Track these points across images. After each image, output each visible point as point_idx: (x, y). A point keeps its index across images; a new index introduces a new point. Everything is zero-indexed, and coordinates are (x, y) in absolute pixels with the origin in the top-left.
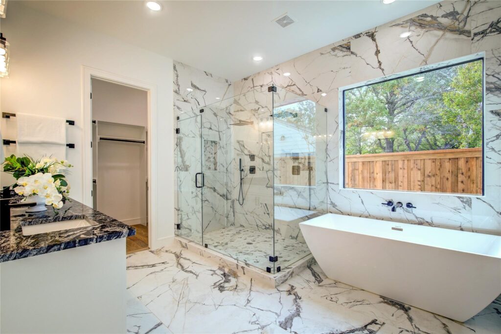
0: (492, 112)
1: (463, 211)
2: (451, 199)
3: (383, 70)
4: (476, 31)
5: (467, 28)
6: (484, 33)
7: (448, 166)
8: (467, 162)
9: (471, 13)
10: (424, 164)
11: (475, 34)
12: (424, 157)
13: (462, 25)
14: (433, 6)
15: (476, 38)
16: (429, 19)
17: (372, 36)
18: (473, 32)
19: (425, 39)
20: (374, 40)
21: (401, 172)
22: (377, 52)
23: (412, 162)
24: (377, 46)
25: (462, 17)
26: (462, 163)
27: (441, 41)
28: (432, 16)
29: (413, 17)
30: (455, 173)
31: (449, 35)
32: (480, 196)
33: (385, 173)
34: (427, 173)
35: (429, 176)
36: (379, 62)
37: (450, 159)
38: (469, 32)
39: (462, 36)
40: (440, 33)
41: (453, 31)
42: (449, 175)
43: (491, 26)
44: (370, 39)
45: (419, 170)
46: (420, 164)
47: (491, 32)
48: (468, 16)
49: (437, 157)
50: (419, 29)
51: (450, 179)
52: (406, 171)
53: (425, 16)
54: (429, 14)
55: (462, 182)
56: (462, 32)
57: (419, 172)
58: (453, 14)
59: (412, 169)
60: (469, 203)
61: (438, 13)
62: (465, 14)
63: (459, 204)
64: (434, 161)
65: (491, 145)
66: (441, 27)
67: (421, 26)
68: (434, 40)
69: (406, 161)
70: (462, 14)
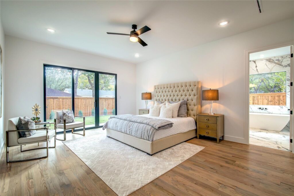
0: (288, 85)
1: (281, 110)
2: (277, 107)
3: (258, 72)
4: (284, 65)
5: (282, 64)
6: (286, 66)
7: (277, 98)
8: (283, 97)
9: (283, 61)
10: (268, 97)
11: (284, 66)
12: (268, 95)
13: (280, 63)
14: (273, 57)
15: (284, 67)
16: (272, 60)
17: (255, 62)
18: (283, 65)
19: (271, 65)
20: (255, 63)
21: (260, 100)
22: (256, 67)
23: (264, 97)
24: (256, 65)
25: (281, 61)
26: (281, 97)
27: (275, 66)
28: (273, 60)
29: (268, 59)
30: (279, 101)
31: (277, 65)
32: (285, 106)
33: (254, 100)
34: (269, 100)
35: (270, 102)
36: (257, 69)
37: (277, 96)
38: (282, 65)
39: (281, 66)
40: (275, 64)
41: (278, 64)
42: (277, 101)
43: (288, 65)
44: (254, 63)
45: (267, 99)
46: (267, 98)
47: (288, 66)
48: (282, 61)
49: (273, 95)
50: (269, 62)
51: (277, 102)
52: (262, 100)
53: (271, 59)
54: (272, 59)
55: (281, 103)
56: (281, 65)
57: (267, 100)
58: (278, 60)
59: (264, 99)
60: (282, 108)
61: (275, 59)
62: (282, 60)
63: (280, 108)
64: (272, 96)
65: (288, 93)
66: (275, 63)
67: (269, 61)
68: (273, 66)
69: (262, 97)
70: (281, 60)
